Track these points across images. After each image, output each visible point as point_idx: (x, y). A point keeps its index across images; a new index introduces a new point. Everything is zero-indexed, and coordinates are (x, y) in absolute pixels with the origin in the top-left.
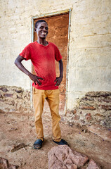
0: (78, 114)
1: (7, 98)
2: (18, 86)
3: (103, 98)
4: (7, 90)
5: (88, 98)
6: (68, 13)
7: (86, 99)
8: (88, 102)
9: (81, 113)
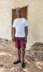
0: (31, 52)
1: (2, 43)
2: (6, 38)
3: (42, 46)
4: (2, 40)
5: (35, 45)
6: (27, 7)
7: (34, 45)
8: (35, 47)
9: (32, 52)
